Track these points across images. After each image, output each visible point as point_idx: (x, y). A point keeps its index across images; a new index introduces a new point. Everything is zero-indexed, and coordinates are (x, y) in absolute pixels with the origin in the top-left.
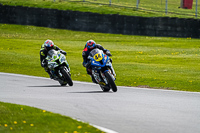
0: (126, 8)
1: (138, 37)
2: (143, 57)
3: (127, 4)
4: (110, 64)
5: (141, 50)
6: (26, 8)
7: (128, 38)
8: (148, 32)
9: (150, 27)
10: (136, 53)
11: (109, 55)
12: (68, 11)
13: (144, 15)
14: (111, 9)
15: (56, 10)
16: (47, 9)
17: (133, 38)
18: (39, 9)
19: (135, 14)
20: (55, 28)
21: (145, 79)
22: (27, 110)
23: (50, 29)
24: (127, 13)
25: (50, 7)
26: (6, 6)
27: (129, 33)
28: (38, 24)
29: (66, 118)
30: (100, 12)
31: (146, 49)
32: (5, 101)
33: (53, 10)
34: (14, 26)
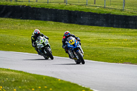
0: (115, 9)
1: (124, 30)
2: (127, 43)
3: (116, 7)
4: (80, 46)
5: (126, 38)
6: (47, 9)
7: (117, 30)
8: (131, 26)
9: (132, 22)
10: (122, 40)
11: (79, 40)
12: (76, 11)
13: (128, 14)
14: (105, 10)
15: (68, 11)
16: (61, 10)
17: (120, 30)
18: (56, 10)
19: (122, 13)
20: (67, 23)
21: (129, 58)
22: (48, 79)
23: (64, 24)
24: (116, 13)
25: (64, 9)
26: (34, 8)
27: (118, 27)
28: (56, 20)
29: (75, 85)
30: (98, 12)
31: (129, 38)
32: (32, 73)
33: (65, 11)
34: (39, 21)
